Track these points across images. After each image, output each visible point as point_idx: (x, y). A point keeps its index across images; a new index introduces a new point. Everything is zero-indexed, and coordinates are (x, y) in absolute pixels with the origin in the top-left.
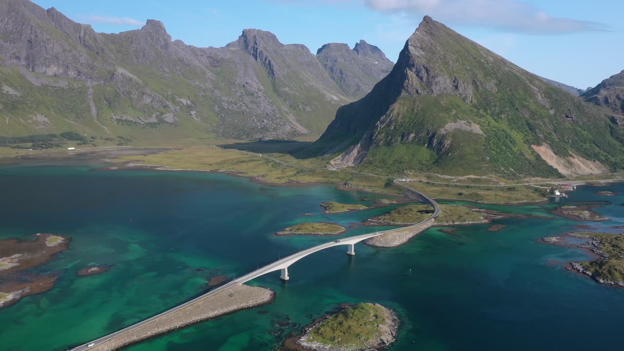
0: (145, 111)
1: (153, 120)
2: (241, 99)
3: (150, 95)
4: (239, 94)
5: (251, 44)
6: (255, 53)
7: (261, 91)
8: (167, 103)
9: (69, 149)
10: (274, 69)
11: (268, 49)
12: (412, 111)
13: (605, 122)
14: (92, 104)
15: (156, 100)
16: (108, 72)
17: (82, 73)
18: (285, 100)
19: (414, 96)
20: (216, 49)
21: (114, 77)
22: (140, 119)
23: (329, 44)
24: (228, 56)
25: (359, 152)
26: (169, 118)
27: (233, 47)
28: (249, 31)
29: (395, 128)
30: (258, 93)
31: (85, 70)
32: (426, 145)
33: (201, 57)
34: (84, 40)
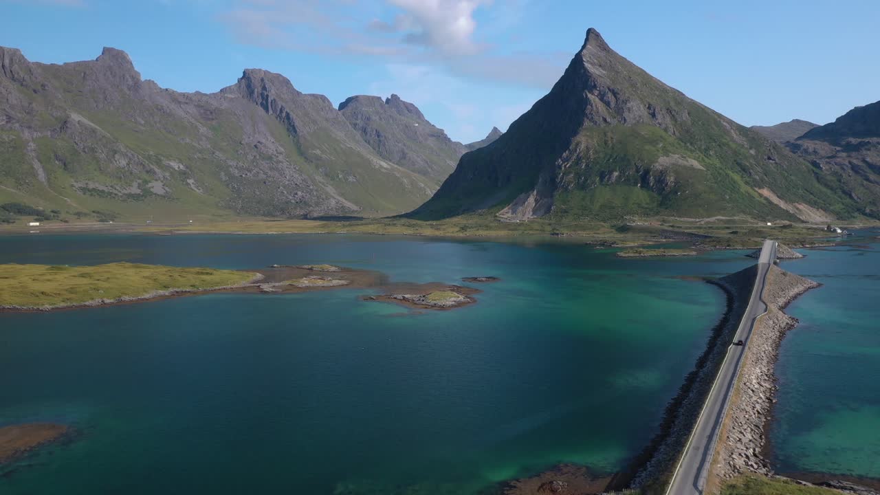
0: (121, 178)
1: (135, 190)
2: (255, 164)
3: (125, 155)
4: (250, 157)
5: (258, 90)
6: (264, 102)
7: (281, 153)
8: (152, 166)
9: (32, 224)
10: (295, 124)
11: (282, 96)
12: (606, 144)
13: (807, 167)
14: (37, 165)
15: (135, 161)
16: (56, 119)
17: (14, 119)
18: (317, 167)
19: (602, 126)
20: (206, 95)
21: (68, 125)
22: (115, 189)
23: (357, 97)
24: (225, 105)
25: (536, 201)
26: (157, 187)
27: (231, 93)
28: (253, 71)
29: (587, 165)
30: (278, 157)
31: (19, 115)
32: (639, 185)
33: (186, 105)
34: (11, 71)
